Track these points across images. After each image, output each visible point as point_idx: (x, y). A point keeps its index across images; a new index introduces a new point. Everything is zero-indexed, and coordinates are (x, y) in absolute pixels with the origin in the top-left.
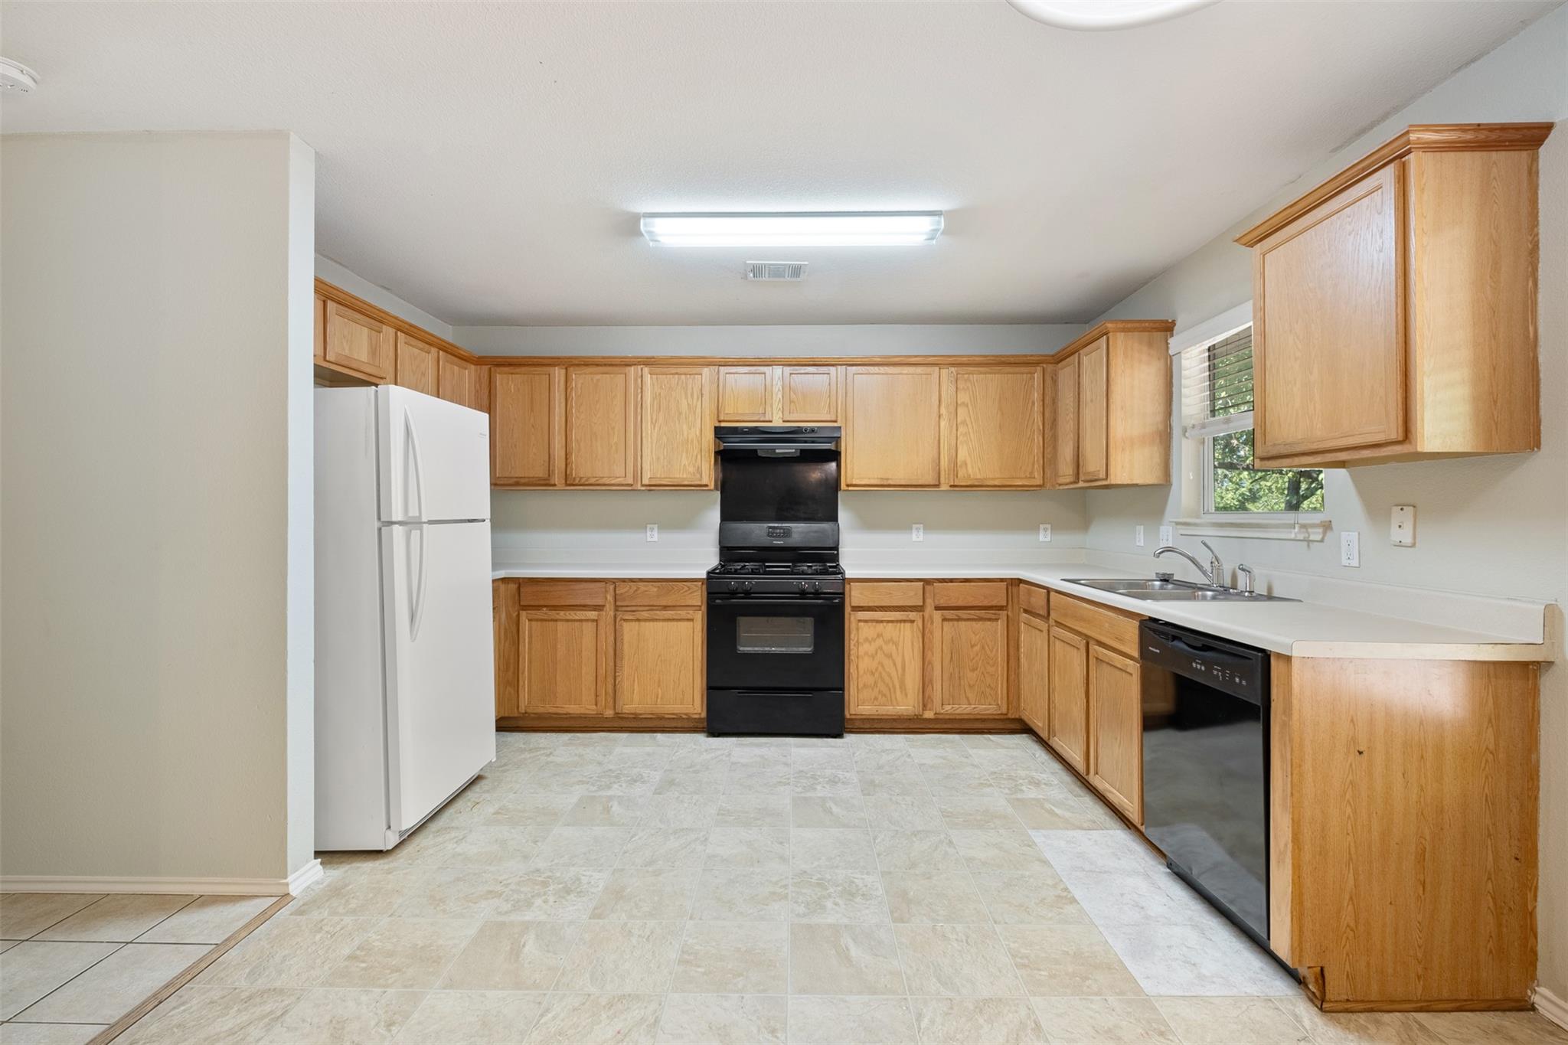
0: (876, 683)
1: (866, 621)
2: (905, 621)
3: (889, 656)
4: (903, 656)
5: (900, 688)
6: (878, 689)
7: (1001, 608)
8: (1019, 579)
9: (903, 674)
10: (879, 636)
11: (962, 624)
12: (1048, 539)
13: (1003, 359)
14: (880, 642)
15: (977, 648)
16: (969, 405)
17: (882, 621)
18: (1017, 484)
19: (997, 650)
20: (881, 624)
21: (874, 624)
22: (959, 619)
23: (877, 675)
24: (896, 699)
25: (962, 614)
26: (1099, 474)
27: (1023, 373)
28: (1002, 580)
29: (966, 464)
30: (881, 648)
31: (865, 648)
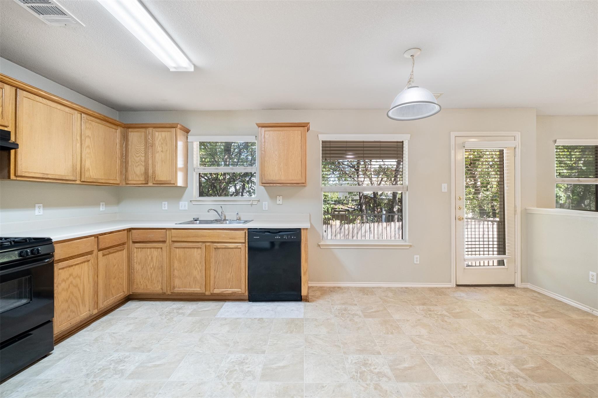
0: (69, 307)
1: (63, 268)
2: (84, 262)
3: (76, 286)
4: (83, 284)
5: (82, 303)
6: (70, 309)
7: (124, 244)
8: (130, 228)
9: (84, 294)
10: (71, 275)
11: (110, 255)
12: (104, 210)
13: (106, 119)
14: (71, 279)
15: (116, 266)
16: (91, 138)
17: (72, 266)
18: (111, 182)
19: (123, 265)
20: (72, 267)
21: (68, 268)
22: (110, 253)
23: (69, 301)
24: (80, 311)
25: (111, 250)
26: (171, 182)
27: (113, 128)
28: (124, 230)
29: (89, 170)
30: (71, 283)
31: (64, 285)
